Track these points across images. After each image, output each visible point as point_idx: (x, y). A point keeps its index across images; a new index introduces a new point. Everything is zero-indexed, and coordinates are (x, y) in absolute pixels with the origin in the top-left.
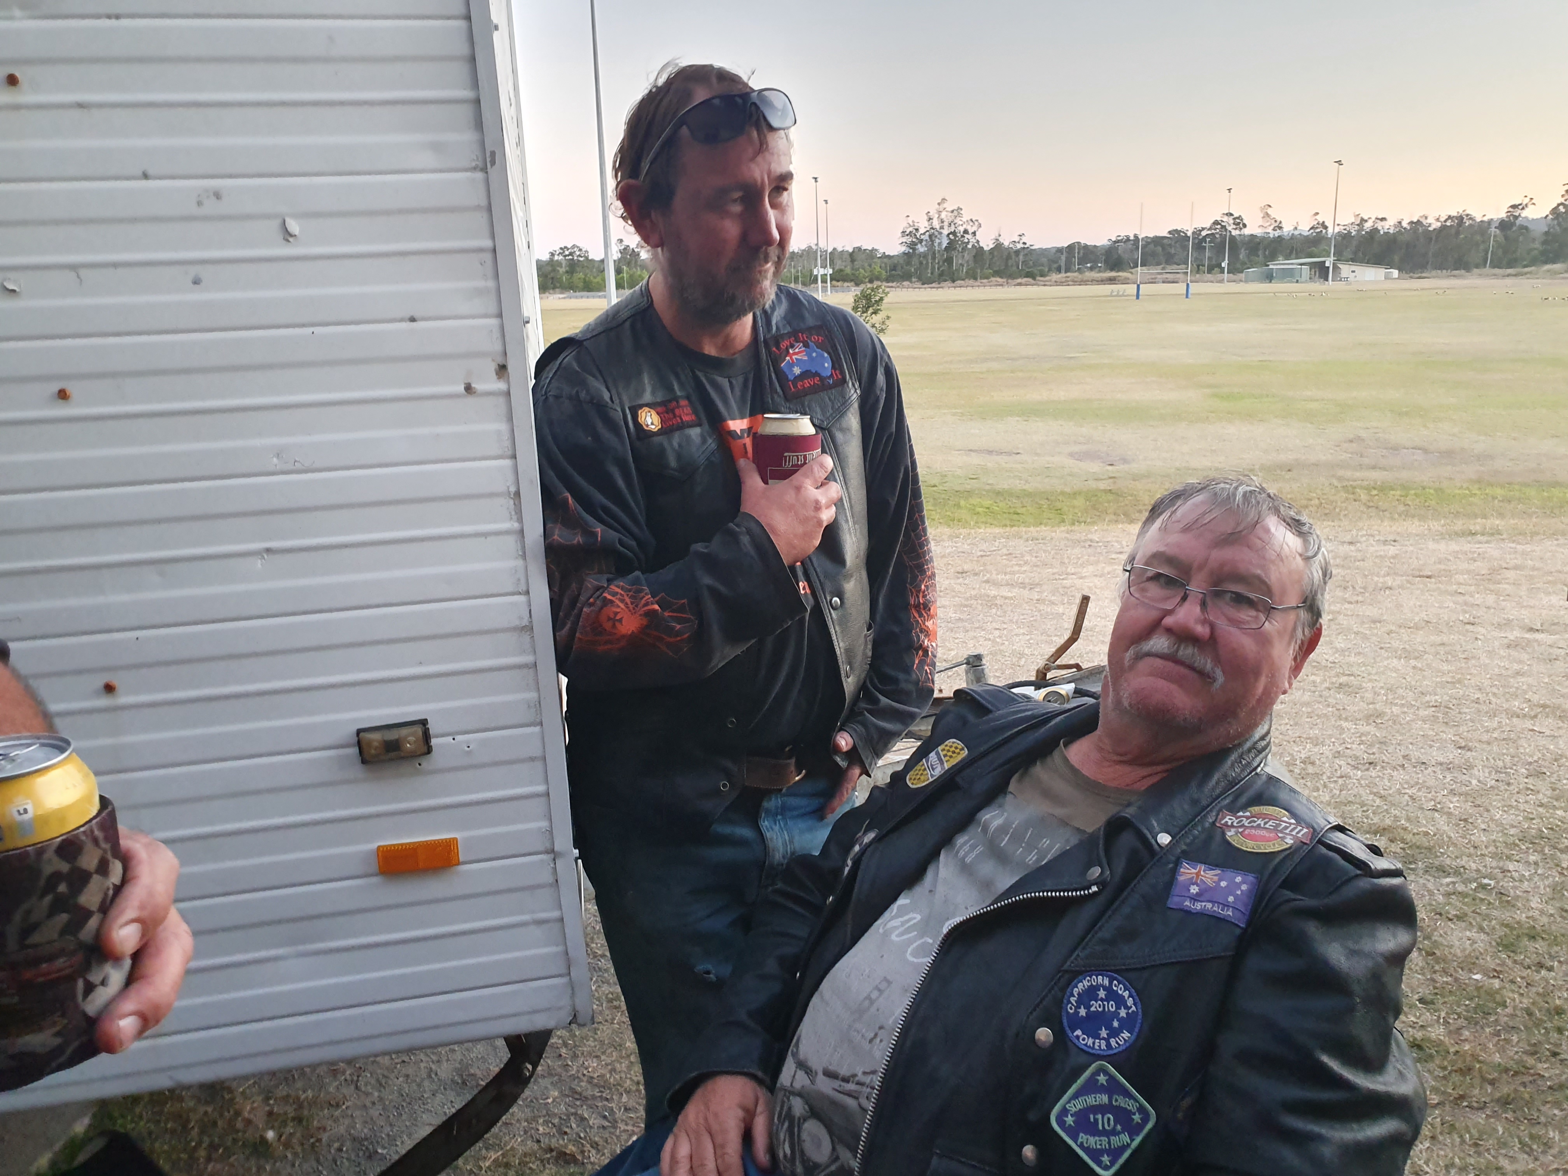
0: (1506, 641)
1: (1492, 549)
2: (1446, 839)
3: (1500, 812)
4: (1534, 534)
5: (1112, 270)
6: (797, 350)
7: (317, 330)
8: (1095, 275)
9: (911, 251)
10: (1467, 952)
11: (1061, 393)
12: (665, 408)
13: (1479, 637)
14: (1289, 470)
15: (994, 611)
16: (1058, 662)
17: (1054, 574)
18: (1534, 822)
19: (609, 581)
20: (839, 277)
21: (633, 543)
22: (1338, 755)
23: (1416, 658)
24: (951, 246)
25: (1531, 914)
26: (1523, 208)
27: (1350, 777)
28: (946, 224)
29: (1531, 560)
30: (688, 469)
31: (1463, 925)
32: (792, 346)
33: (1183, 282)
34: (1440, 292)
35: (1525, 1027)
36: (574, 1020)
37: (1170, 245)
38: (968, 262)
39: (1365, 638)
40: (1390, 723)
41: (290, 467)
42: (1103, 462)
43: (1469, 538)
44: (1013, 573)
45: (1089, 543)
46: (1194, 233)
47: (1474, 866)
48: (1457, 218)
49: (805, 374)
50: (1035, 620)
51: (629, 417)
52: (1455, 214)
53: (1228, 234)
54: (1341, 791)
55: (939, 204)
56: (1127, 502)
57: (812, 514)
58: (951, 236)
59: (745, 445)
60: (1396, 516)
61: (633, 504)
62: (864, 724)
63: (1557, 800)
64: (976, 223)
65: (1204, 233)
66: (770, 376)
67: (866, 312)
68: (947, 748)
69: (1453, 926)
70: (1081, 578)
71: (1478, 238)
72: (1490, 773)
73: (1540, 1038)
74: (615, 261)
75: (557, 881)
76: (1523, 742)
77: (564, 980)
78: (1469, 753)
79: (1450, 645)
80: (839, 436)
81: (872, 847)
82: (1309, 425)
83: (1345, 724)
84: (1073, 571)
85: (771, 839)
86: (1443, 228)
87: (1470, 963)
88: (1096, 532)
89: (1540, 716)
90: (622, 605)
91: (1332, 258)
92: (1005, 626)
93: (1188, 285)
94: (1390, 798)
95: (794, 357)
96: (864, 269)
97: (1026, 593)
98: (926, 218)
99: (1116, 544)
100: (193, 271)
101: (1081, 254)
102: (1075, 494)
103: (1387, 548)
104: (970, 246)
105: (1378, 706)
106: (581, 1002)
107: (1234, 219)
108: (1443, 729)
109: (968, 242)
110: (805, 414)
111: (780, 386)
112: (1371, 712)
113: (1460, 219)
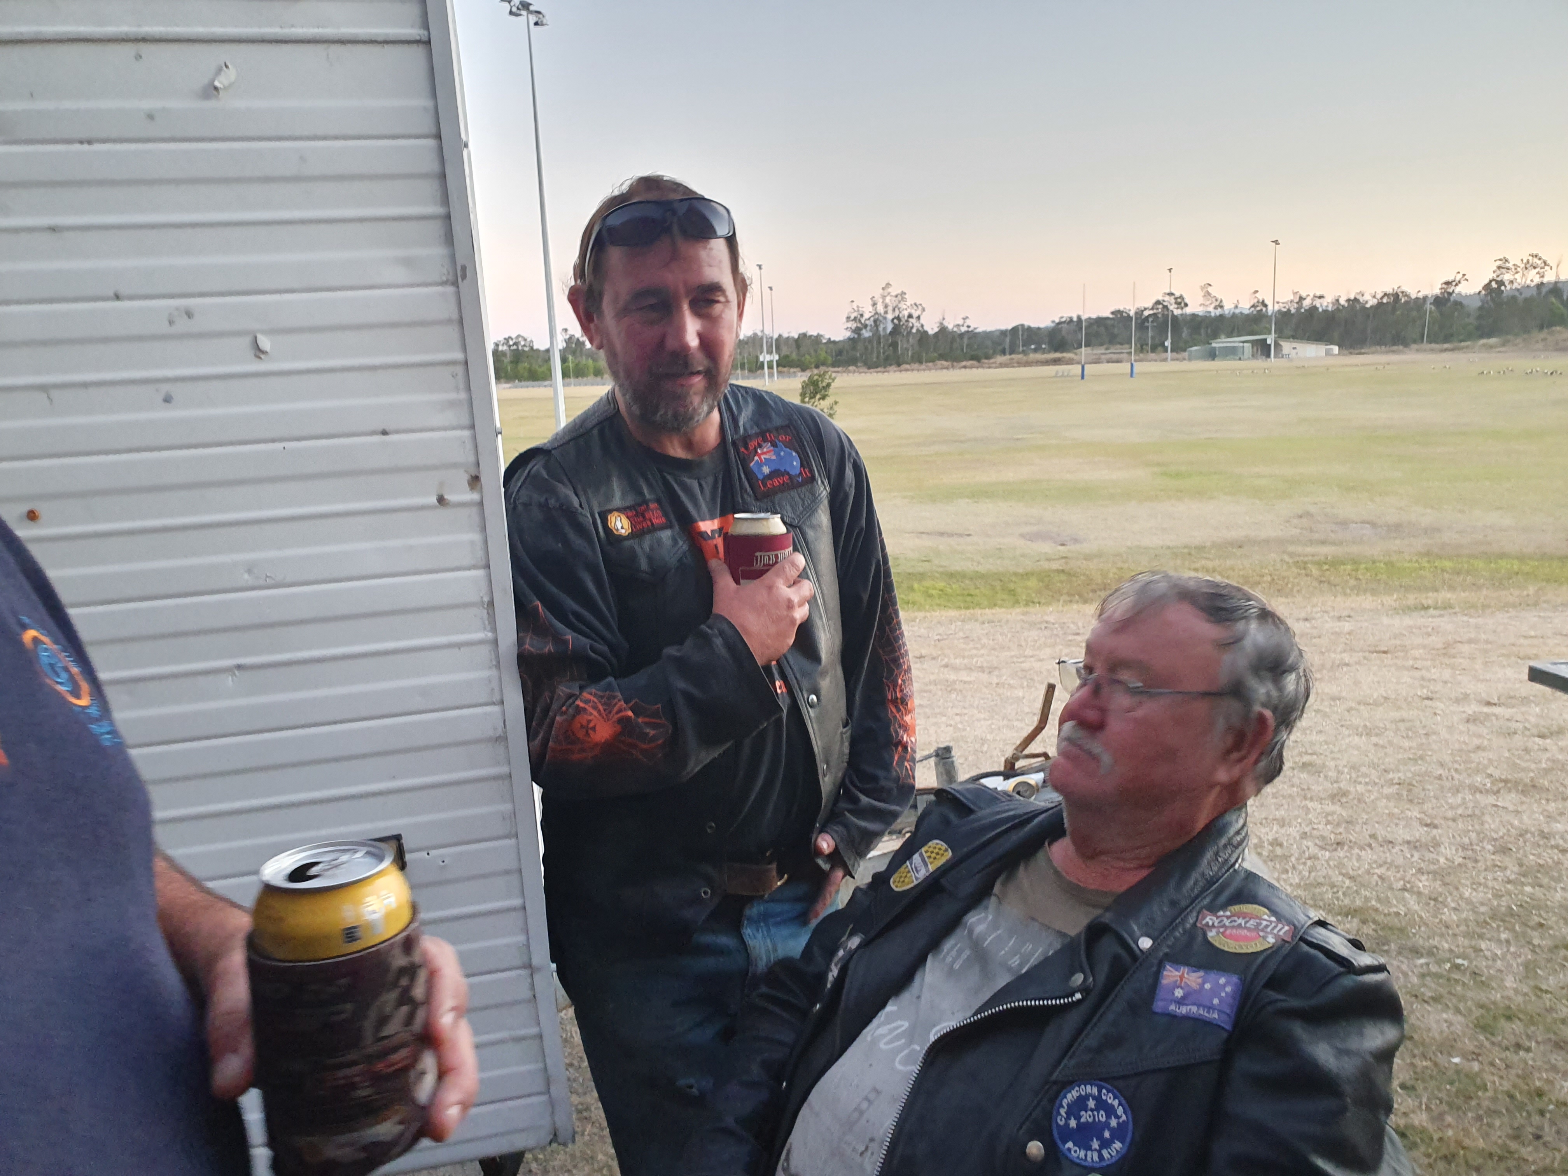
0: (1464, 716)
1: (1446, 623)
2: (1417, 919)
3: (1469, 890)
4: (1485, 607)
5: (1056, 351)
6: (765, 450)
7: (290, 445)
8: (1039, 356)
9: (856, 336)
10: (1445, 1035)
11: (1010, 475)
12: (635, 512)
13: (1438, 712)
14: (1240, 547)
15: (954, 696)
16: (1026, 752)
17: (1012, 657)
18: (1503, 899)
19: (582, 688)
20: (785, 363)
21: (604, 648)
22: (1304, 836)
23: (1377, 735)
24: (896, 330)
25: (1506, 993)
26: (1456, 285)
27: (1318, 859)
28: (890, 309)
29: (1484, 633)
30: (659, 572)
31: (1440, 1007)
32: (760, 446)
33: (1127, 361)
34: (1381, 367)
35: (1507, 1110)
36: (555, 1137)
37: (1113, 326)
38: (912, 346)
39: (1325, 715)
40: (1356, 802)
41: (261, 582)
42: (1055, 542)
43: (1423, 612)
44: (971, 657)
45: (1046, 625)
46: (1136, 313)
47: (1446, 946)
48: (1393, 295)
49: (775, 473)
50: (996, 705)
51: (599, 522)
52: (1391, 291)
53: (1170, 314)
54: (1310, 872)
55: (883, 289)
56: (1079, 582)
57: (785, 613)
58: (895, 321)
59: (716, 546)
60: (1348, 591)
61: (604, 609)
62: (846, 826)
63: (1524, 876)
64: (920, 308)
65: (1146, 313)
66: (739, 474)
67: (814, 397)
68: (931, 849)
69: (1429, 1009)
70: (1040, 660)
71: (1414, 313)
72: (1457, 850)
73: (1522, 1122)
74: (560, 351)
75: (534, 996)
76: (1487, 818)
77: (544, 1098)
78: (1435, 831)
79: (1410, 721)
80: (810, 534)
81: (858, 952)
82: (1258, 502)
83: (1310, 805)
84: (1031, 653)
85: (754, 948)
86: (1380, 304)
87: (1449, 1046)
88: (1051, 613)
89: (1502, 791)
90: (595, 713)
91: (1273, 335)
92: (965, 711)
93: (1132, 365)
94: (1359, 879)
95: (763, 457)
96: (810, 354)
97: (984, 677)
98: (871, 302)
99: (1072, 626)
100: (165, 388)
101: (1025, 336)
102: (1027, 574)
103: (1341, 624)
104: (914, 331)
105: (1342, 785)
106: (561, 1121)
107: (1176, 299)
108: (1408, 806)
109: (912, 328)
110: (776, 513)
111: (751, 486)
112: (1335, 792)
113: (1396, 296)
